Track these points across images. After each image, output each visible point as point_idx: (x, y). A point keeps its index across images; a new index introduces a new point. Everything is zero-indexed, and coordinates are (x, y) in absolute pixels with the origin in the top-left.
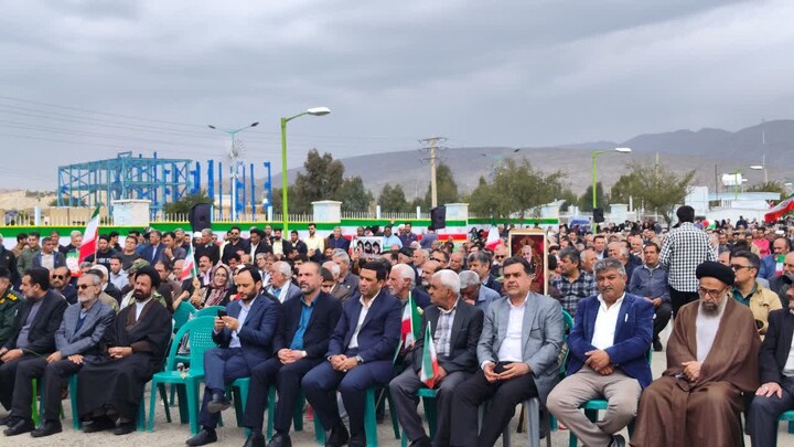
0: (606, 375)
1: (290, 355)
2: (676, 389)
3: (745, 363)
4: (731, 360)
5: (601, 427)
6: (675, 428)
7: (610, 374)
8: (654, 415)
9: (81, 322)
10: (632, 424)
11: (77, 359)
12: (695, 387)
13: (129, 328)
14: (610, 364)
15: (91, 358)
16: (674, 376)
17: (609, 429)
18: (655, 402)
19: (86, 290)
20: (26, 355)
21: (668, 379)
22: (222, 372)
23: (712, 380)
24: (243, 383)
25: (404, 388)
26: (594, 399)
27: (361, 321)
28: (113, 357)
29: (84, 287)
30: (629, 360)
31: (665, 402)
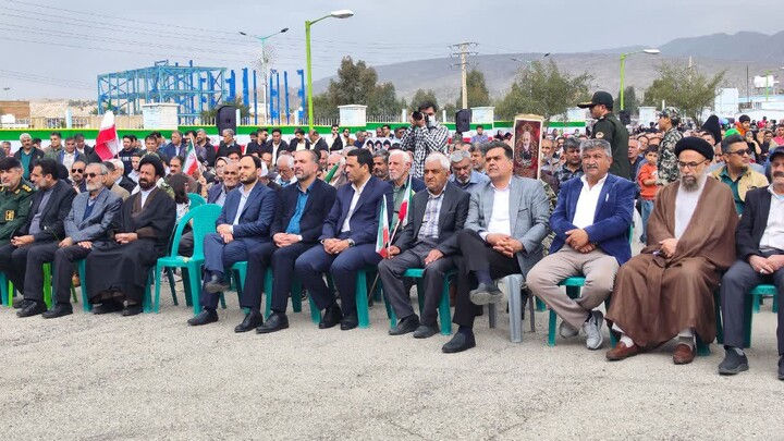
0: (585, 253)
1: (285, 239)
2: (652, 265)
3: (721, 240)
4: (707, 236)
5: (579, 303)
6: (649, 302)
7: (589, 252)
8: (630, 291)
9: (89, 209)
10: (608, 298)
11: (87, 245)
12: (670, 263)
13: (135, 215)
14: (589, 242)
15: (99, 244)
16: (651, 252)
17: (587, 305)
18: (631, 279)
19: (94, 179)
20: (38, 240)
21: (646, 256)
22: (220, 256)
23: (688, 256)
24: (242, 266)
25: (392, 269)
26: (574, 276)
27: (353, 206)
28: (120, 242)
29: (93, 175)
30: (609, 237)
31: (641, 277)
